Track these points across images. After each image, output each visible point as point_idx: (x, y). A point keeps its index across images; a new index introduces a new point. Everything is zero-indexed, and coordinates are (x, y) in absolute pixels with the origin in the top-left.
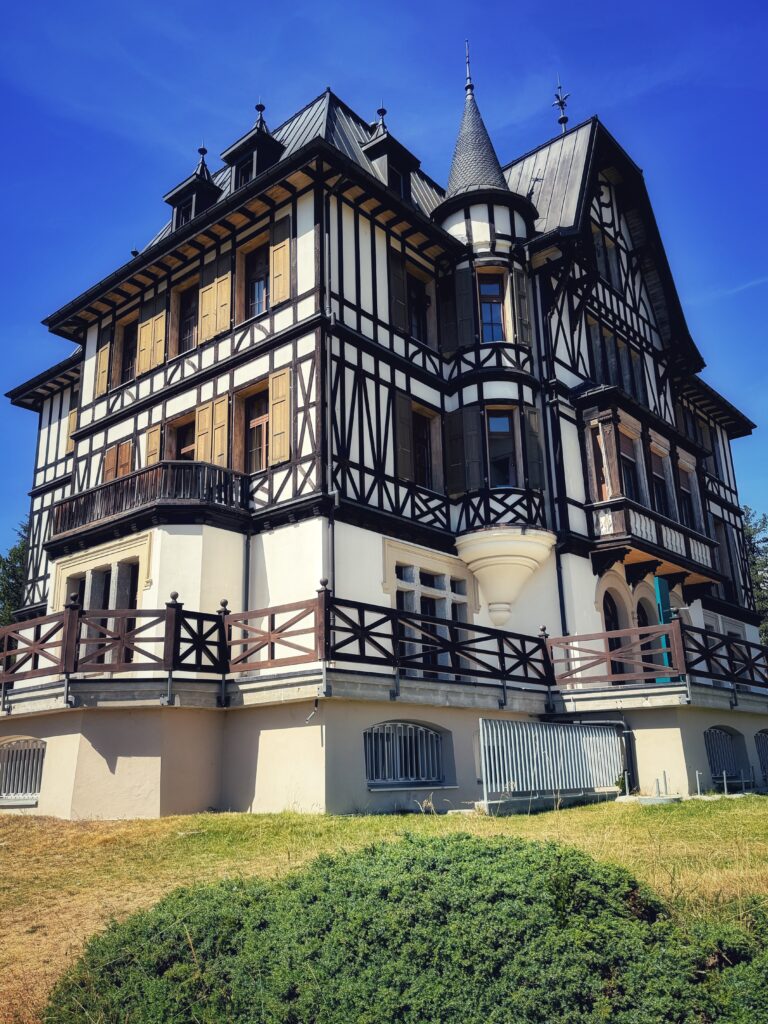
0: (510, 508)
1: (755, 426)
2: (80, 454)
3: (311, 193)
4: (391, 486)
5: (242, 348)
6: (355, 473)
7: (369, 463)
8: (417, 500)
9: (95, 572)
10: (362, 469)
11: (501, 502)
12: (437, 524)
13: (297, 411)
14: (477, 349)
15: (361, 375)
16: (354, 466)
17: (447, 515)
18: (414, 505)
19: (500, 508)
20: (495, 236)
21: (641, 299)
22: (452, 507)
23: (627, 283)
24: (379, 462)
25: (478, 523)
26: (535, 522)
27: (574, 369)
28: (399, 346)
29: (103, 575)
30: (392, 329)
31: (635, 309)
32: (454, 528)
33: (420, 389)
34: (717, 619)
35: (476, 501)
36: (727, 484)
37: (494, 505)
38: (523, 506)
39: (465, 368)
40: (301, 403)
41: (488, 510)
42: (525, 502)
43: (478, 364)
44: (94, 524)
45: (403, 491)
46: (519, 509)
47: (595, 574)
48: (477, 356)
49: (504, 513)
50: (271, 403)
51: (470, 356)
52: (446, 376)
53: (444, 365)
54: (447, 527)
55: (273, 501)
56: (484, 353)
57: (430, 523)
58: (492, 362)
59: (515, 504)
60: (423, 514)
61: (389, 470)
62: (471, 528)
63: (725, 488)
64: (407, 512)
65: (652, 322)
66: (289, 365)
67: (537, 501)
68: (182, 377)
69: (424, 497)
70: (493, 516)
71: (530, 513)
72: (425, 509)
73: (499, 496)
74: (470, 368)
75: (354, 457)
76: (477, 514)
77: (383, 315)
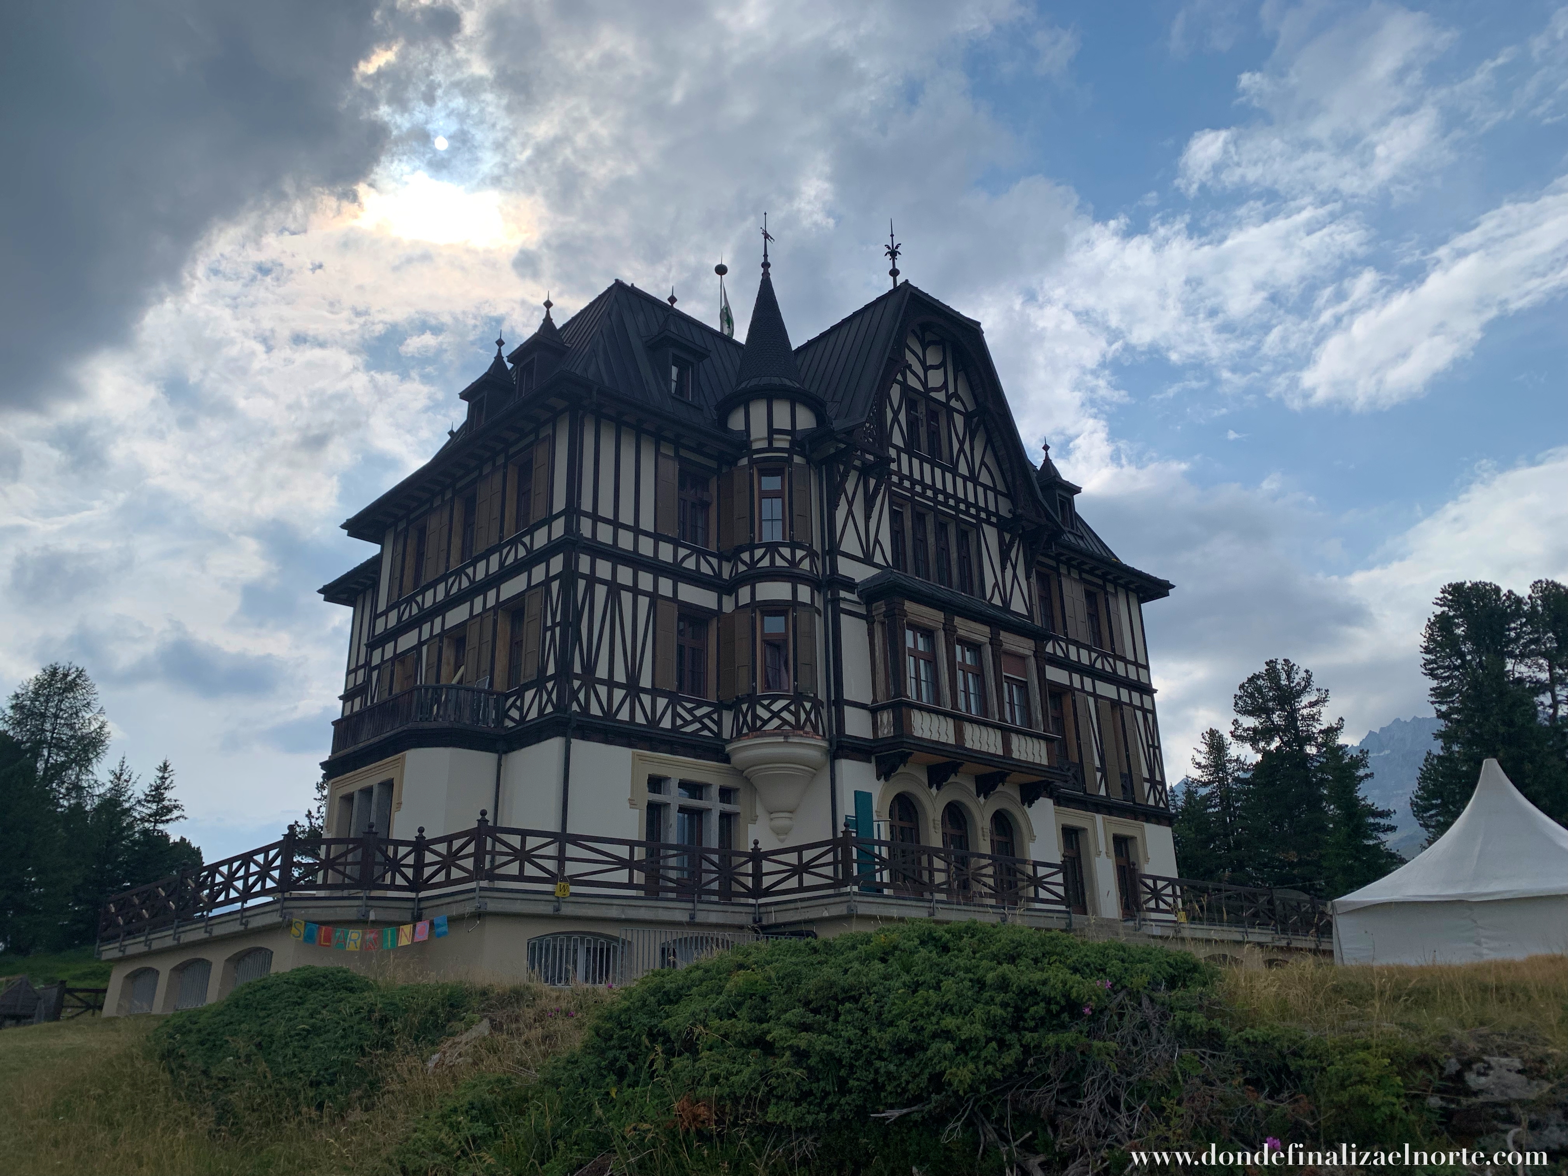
0: (775, 715)
1: (1173, 587)
2: (374, 664)
3: (567, 414)
4: (646, 699)
5: (507, 563)
6: (602, 690)
7: (620, 676)
8: (679, 709)
9: (362, 791)
10: (611, 684)
11: (767, 708)
12: (706, 733)
13: (546, 629)
14: (752, 548)
15: (614, 589)
16: (602, 682)
17: (719, 723)
18: (675, 715)
19: (766, 715)
20: (772, 431)
21: (983, 463)
22: (725, 713)
23: (961, 450)
24: (633, 676)
25: (745, 731)
26: (802, 728)
27: (867, 559)
28: (666, 552)
29: (367, 792)
30: (657, 537)
31: (973, 478)
32: (726, 735)
33: (689, 594)
34: (1093, 820)
35: (744, 707)
36: (1130, 657)
37: (760, 711)
38: (790, 712)
39: (742, 568)
40: (549, 624)
41: (755, 716)
42: (792, 708)
43: (753, 563)
44: (361, 745)
45: (662, 702)
46: (785, 715)
47: (878, 778)
48: (752, 556)
49: (770, 719)
50: (526, 620)
51: (746, 556)
52: (726, 575)
53: (724, 564)
54: (718, 735)
55: (523, 717)
56: (759, 553)
57: (695, 733)
58: (765, 562)
59: (781, 710)
60: (686, 723)
61: (646, 682)
62: (740, 735)
63: (1126, 662)
64: (666, 723)
65: (1001, 487)
66: (542, 582)
67: (808, 705)
68: (459, 589)
69: (689, 705)
70: (759, 723)
71: (798, 720)
72: (689, 718)
73: (766, 702)
74: (745, 568)
75: (602, 672)
76: (745, 721)
77: (647, 523)
